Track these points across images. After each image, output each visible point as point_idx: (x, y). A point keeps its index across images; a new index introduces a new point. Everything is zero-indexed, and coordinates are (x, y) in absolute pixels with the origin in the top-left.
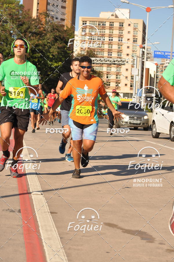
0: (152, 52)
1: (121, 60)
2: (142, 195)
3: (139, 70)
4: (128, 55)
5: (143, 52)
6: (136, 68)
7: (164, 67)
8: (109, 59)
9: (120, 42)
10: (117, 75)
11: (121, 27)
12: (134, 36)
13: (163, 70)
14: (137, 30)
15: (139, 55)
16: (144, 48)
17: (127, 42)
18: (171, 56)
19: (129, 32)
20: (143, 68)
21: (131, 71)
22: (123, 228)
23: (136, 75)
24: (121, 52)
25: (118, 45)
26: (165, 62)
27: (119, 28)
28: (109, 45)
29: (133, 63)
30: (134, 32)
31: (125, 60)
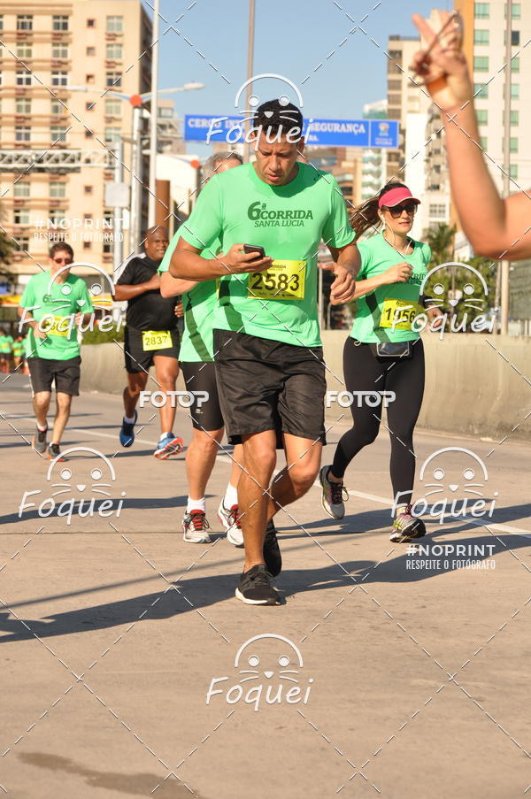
0: (177, 119)
1: (66, 156)
2: (159, 644)
3: (130, 188)
4: (89, 134)
5: (145, 122)
6: (122, 180)
8: (19, 152)
9: (60, 86)
10: (52, 212)
11: (61, 31)
12: (109, 64)
14: (119, 40)
15: (130, 132)
16: (147, 106)
17: (83, 86)
19: (90, 50)
20: (145, 180)
21: (104, 191)
22: (91, 768)
23: (122, 209)
24: (63, 123)
25: (53, 100)
27: (54, 34)
28: (18, 100)
29: (110, 163)
30: (110, 49)
31: (80, 154)
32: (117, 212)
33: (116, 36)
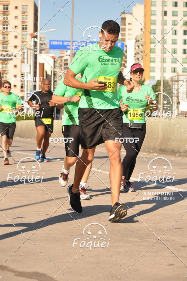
0: (47, 41)
1: (7, 54)
3: (30, 66)
4: (16, 47)
5: (36, 43)
7: (63, 61)
9: (5, 30)
11: (6, 10)
12: (23, 22)
13: (62, 65)
14: (26, 14)
15: (30, 46)
16: (36, 37)
17: (14, 30)
18: (71, 46)
19: (16, 17)
20: (35, 63)
21: (21, 67)
22: (16, 270)
23: (27, 73)
24: (7, 43)
25: (3, 35)
26: (64, 54)
27: (4, 12)
29: (23, 57)
30: (23, 17)
31: (12, 54)
32: (26, 74)
33: (25, 12)
